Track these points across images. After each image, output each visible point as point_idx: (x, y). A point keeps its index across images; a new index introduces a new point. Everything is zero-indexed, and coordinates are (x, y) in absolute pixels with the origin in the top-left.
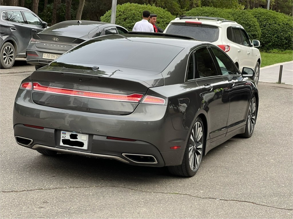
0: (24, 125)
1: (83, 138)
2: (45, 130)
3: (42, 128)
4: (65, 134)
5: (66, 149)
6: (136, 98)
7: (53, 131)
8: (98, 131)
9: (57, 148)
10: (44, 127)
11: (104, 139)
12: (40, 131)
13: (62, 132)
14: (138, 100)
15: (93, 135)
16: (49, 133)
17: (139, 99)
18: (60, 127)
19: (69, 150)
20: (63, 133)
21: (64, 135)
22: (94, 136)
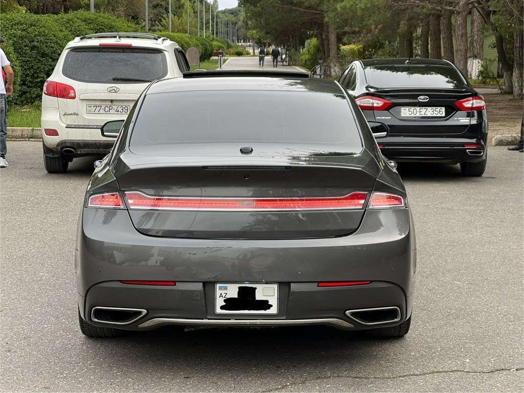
0: (121, 281)
1: (267, 293)
2: (180, 286)
3: (174, 283)
4: (226, 288)
5: (230, 319)
6: (356, 201)
7: (199, 287)
8: (300, 273)
9: (209, 319)
10: (175, 282)
11: (313, 287)
12: (169, 290)
13: (218, 286)
14: (361, 204)
15: (289, 283)
16: (192, 292)
17: (362, 202)
18: (216, 277)
19: (236, 319)
20: (220, 288)
21: (223, 292)
22: (292, 284)
